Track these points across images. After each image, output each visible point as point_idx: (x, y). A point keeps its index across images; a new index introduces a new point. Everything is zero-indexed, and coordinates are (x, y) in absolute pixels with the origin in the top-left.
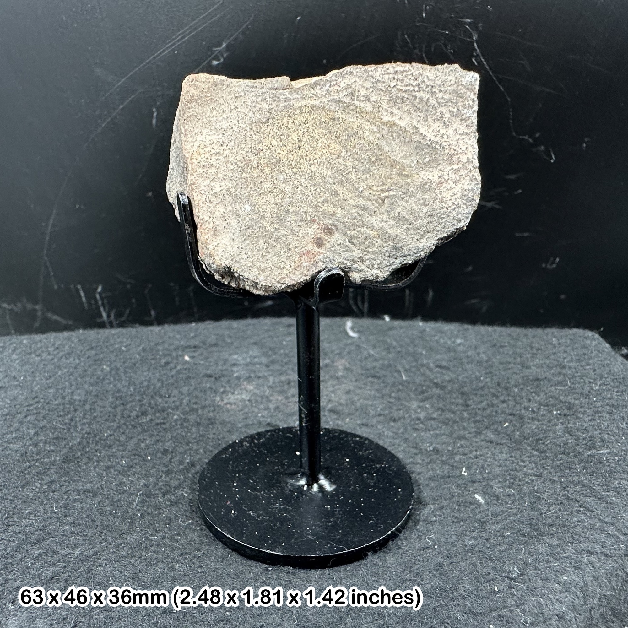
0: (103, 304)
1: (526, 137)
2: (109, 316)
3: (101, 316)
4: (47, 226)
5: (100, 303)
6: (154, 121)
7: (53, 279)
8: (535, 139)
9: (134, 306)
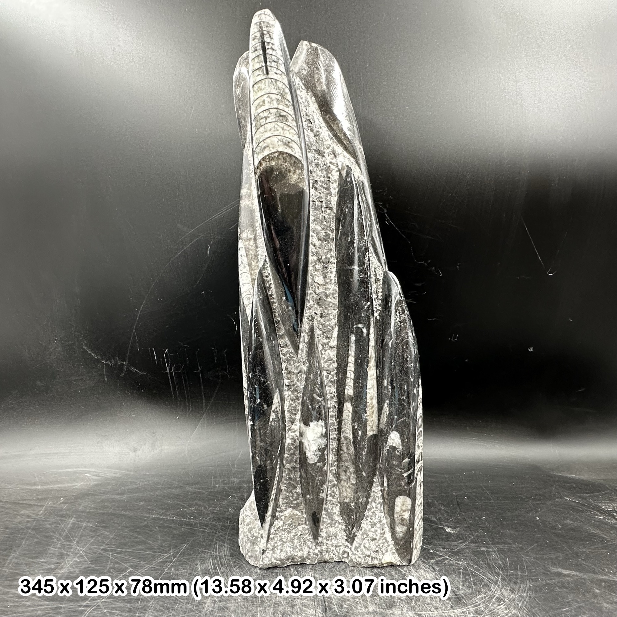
0: (168, 362)
1: (423, 262)
2: (170, 370)
3: (166, 370)
4: (138, 311)
5: (166, 360)
6: (208, 252)
7: (137, 344)
8: (428, 264)
9: (188, 363)
